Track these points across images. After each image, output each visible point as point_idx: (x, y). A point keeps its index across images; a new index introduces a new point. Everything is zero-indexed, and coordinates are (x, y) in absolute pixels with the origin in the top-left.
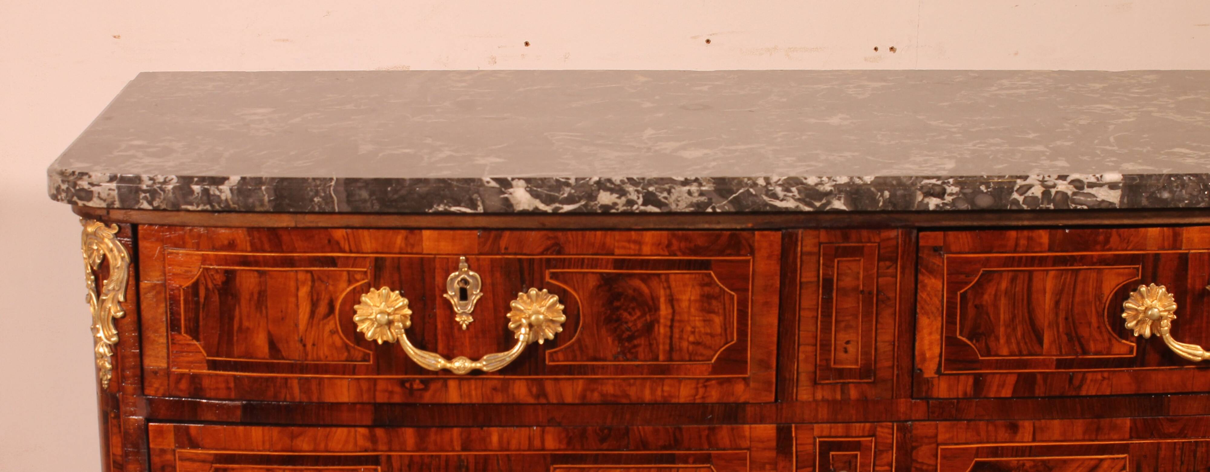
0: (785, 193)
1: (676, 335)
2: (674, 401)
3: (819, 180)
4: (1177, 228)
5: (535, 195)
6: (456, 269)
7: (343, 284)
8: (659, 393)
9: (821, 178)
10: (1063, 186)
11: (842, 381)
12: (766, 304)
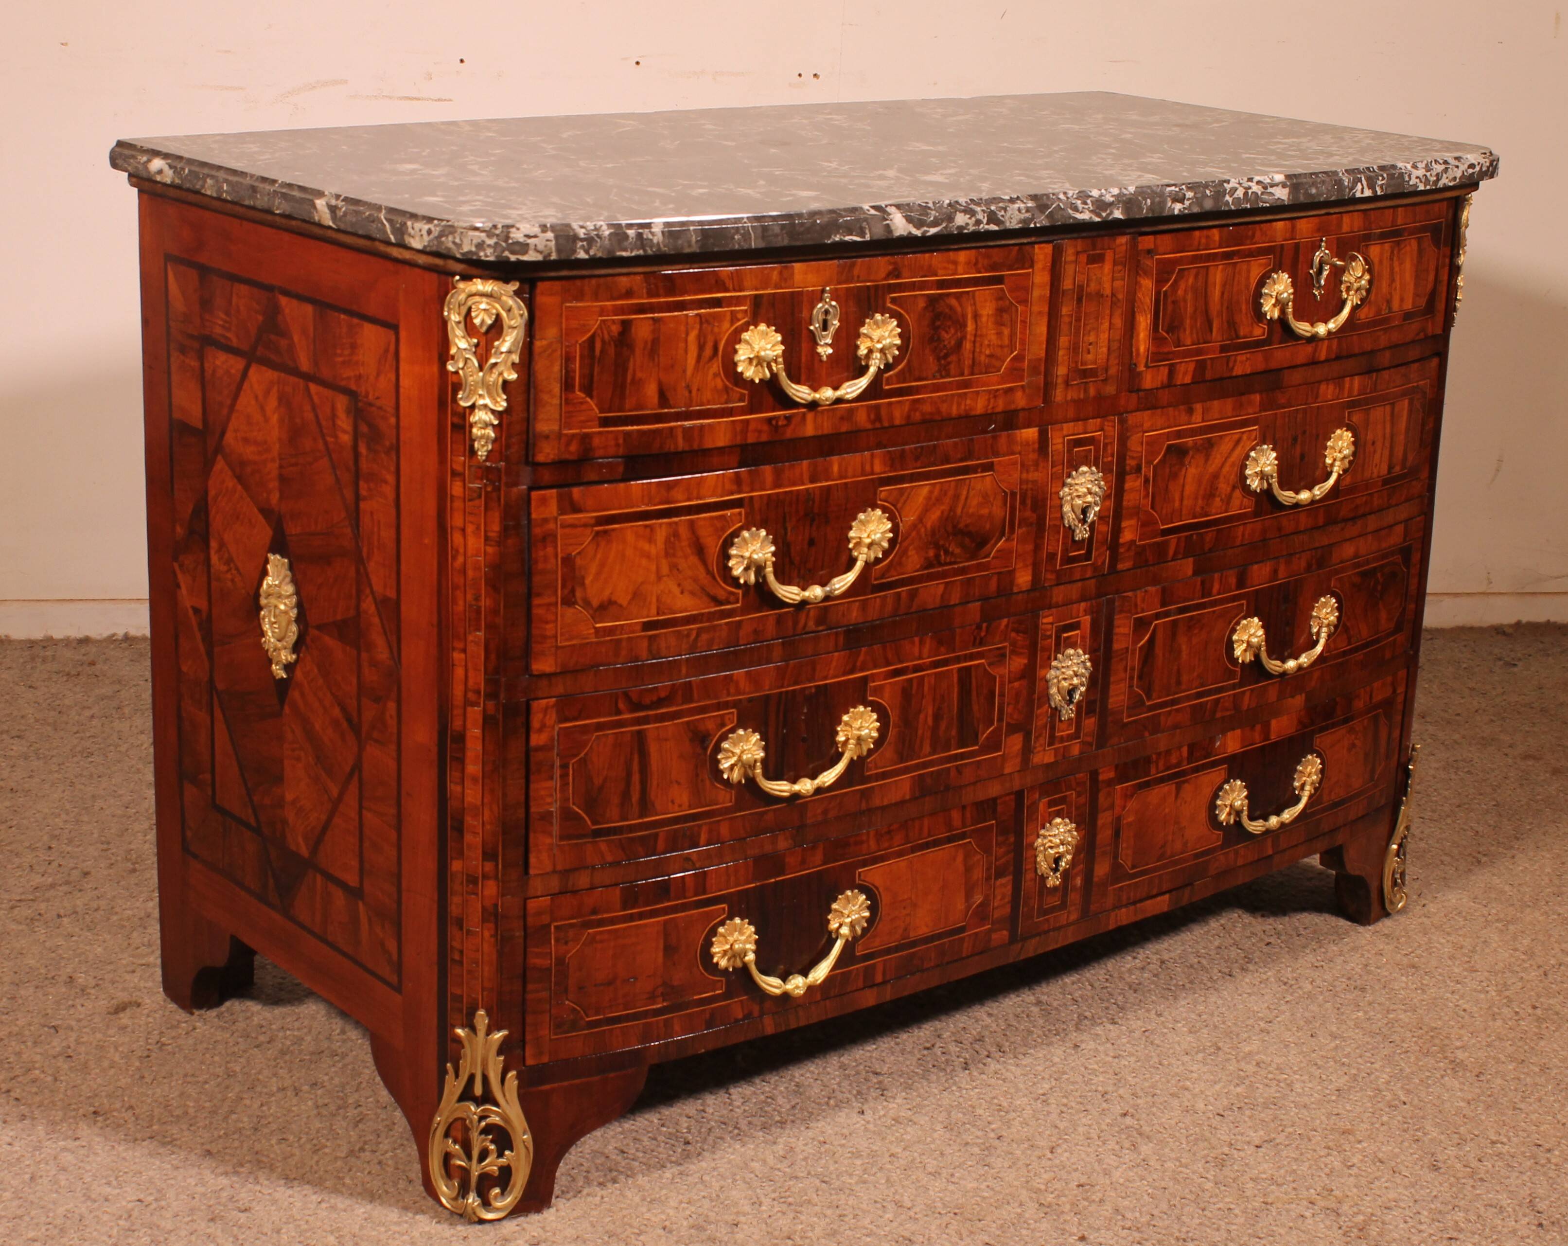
0: (1083, 206)
1: (978, 350)
2: (973, 413)
3: (1100, 192)
5: (909, 219)
6: (821, 299)
7: (726, 325)
8: (963, 407)
9: (1100, 190)
10: (1256, 188)
11: (1085, 380)
12: (1040, 313)
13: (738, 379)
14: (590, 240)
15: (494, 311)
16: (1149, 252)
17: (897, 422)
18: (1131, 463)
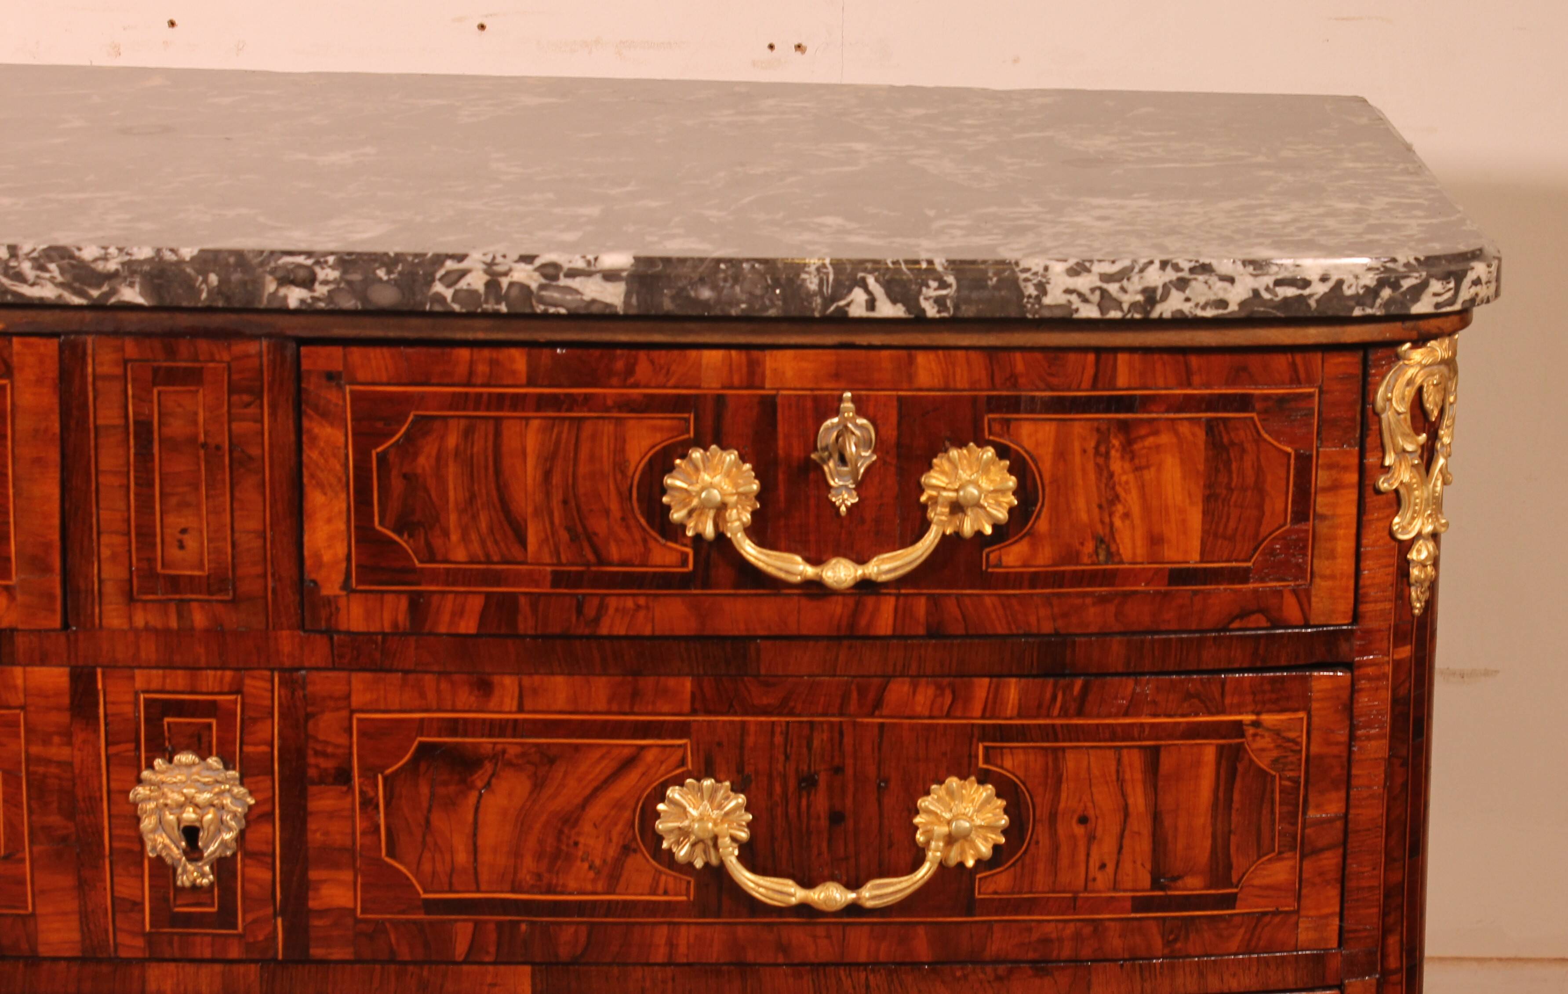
0: (39, 273)
3: (103, 252)
4: (755, 354)
9: (105, 248)
10: (523, 274)
11: (177, 597)
16: (331, 377)
18: (316, 764)
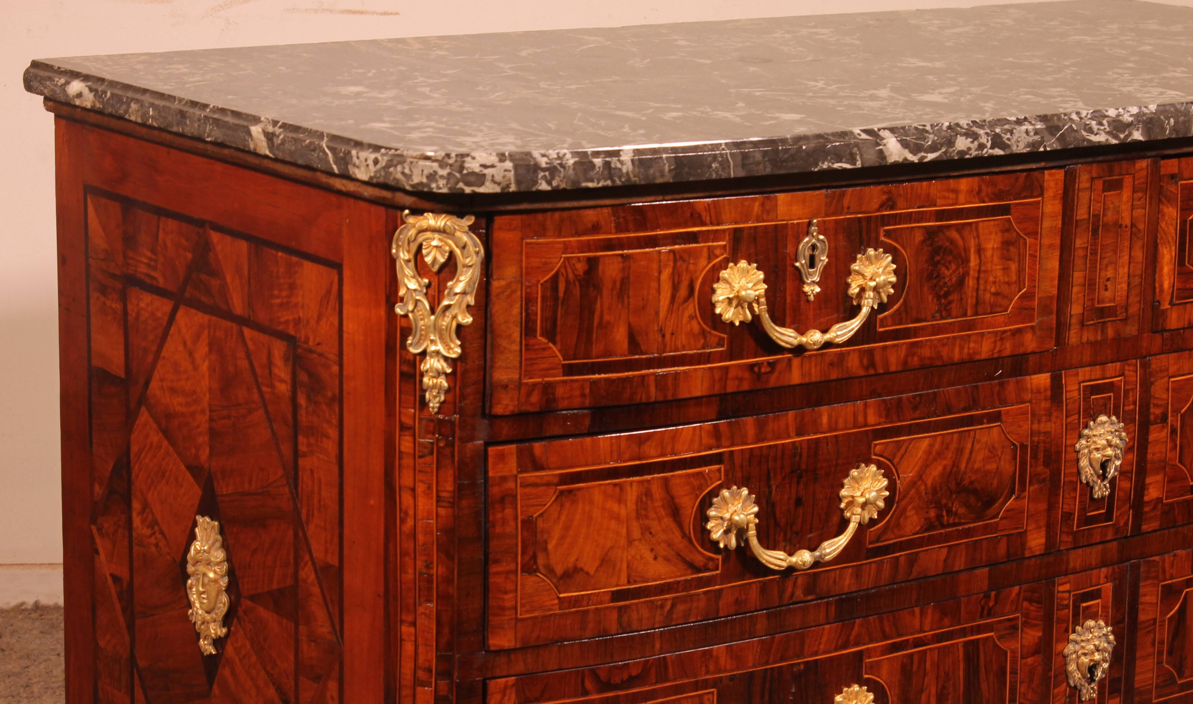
0: (1099, 126)
1: (982, 287)
2: (978, 357)
3: (1117, 111)
5: (905, 144)
6: (807, 233)
7: (703, 262)
8: (966, 350)
9: (1117, 109)
11: (1102, 320)
12: (1051, 246)
13: (716, 321)
14: (552, 170)
15: (447, 248)
16: (1173, 177)
17: (893, 368)
18: (1156, 411)
